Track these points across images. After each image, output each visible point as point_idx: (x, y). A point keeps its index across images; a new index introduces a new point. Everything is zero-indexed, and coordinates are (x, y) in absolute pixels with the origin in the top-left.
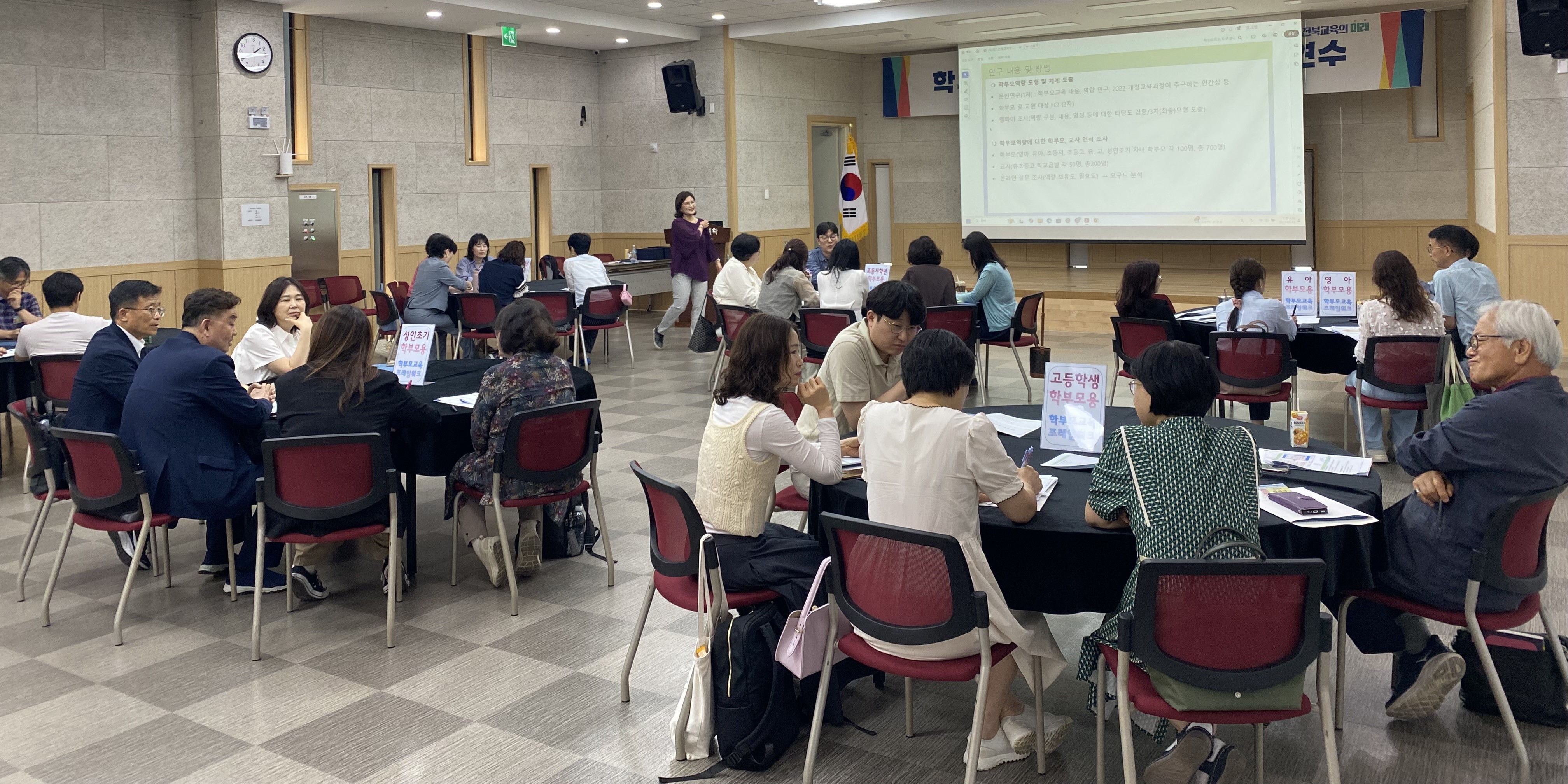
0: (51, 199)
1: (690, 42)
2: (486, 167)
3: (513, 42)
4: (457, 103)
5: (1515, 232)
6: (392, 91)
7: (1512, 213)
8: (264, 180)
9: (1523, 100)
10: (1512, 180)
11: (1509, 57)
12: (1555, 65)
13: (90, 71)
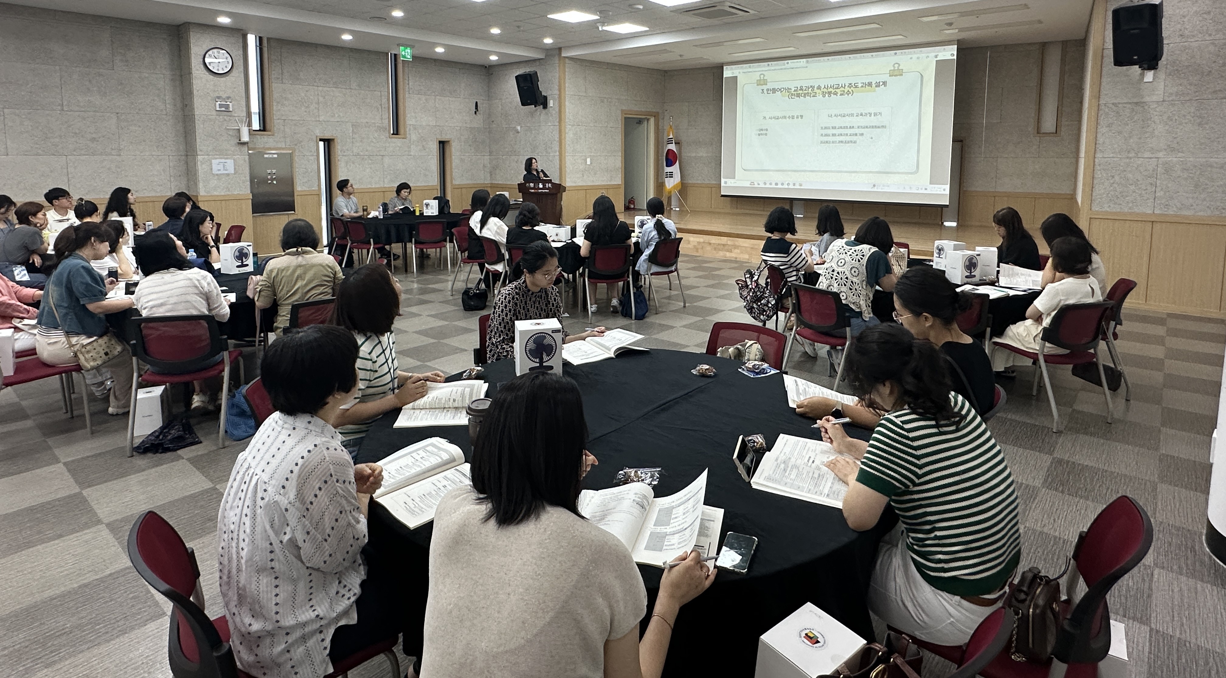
0: (75, 153)
1: (539, 59)
2: (405, 140)
3: (409, 57)
4: (383, 97)
5: (1096, 208)
6: (334, 89)
7: (1094, 194)
8: (230, 145)
9: (1113, 104)
10: (1097, 167)
11: (1104, 69)
12: (1142, 75)
13: (101, 70)
